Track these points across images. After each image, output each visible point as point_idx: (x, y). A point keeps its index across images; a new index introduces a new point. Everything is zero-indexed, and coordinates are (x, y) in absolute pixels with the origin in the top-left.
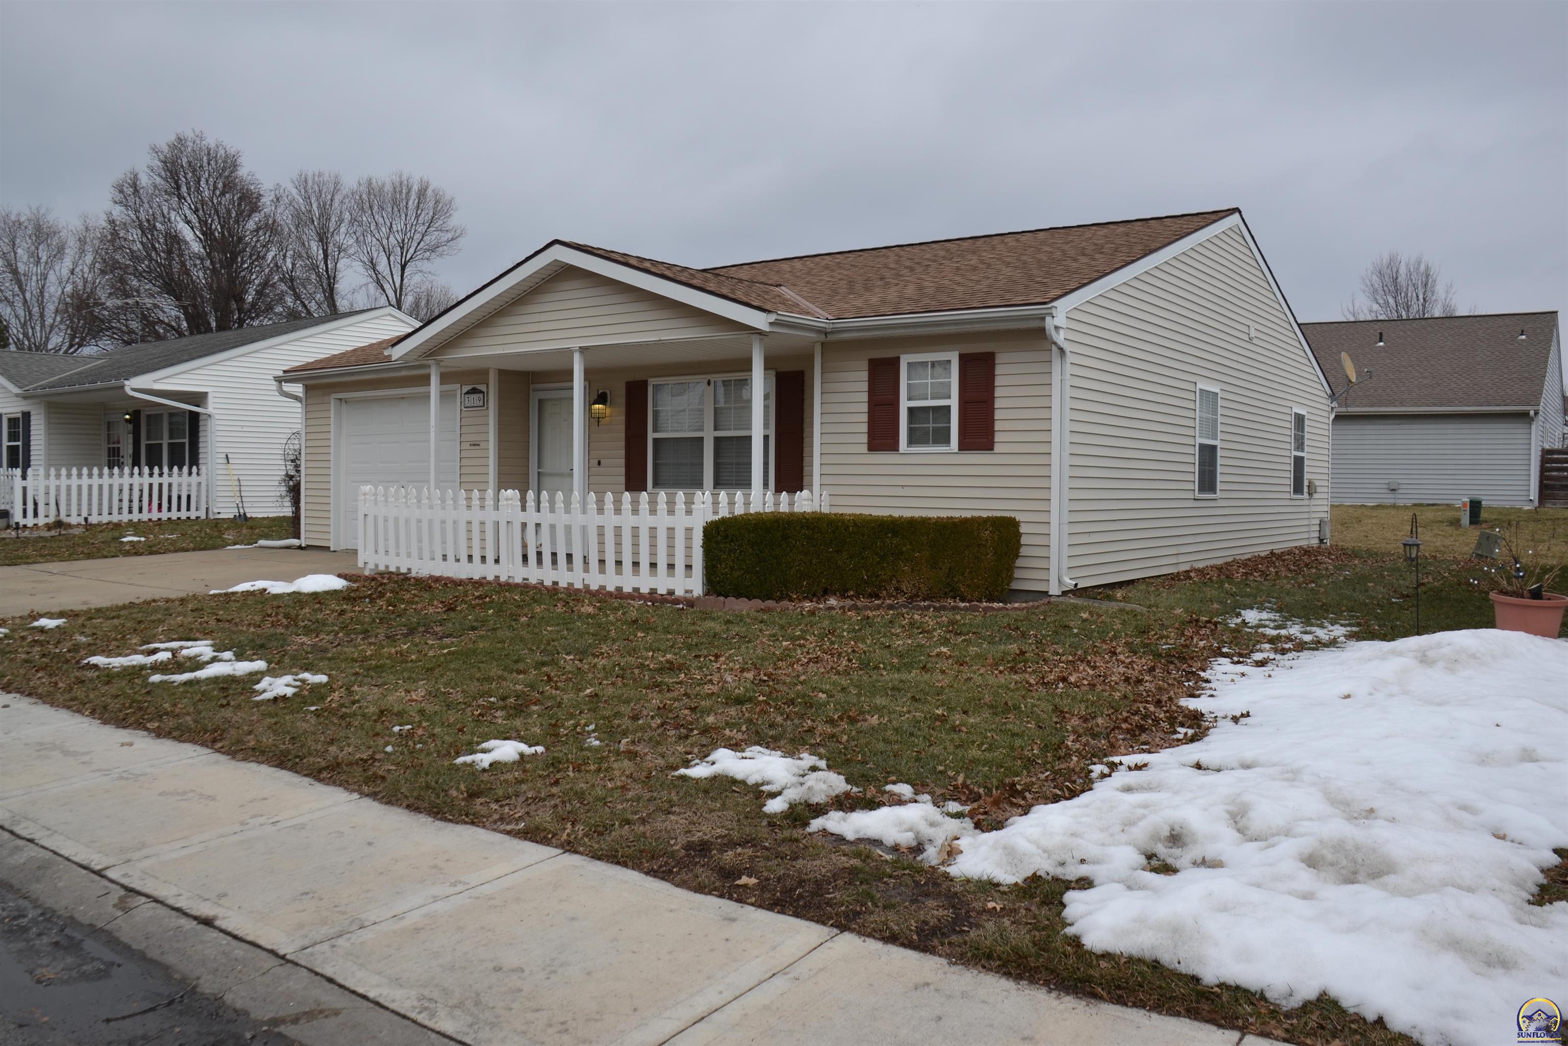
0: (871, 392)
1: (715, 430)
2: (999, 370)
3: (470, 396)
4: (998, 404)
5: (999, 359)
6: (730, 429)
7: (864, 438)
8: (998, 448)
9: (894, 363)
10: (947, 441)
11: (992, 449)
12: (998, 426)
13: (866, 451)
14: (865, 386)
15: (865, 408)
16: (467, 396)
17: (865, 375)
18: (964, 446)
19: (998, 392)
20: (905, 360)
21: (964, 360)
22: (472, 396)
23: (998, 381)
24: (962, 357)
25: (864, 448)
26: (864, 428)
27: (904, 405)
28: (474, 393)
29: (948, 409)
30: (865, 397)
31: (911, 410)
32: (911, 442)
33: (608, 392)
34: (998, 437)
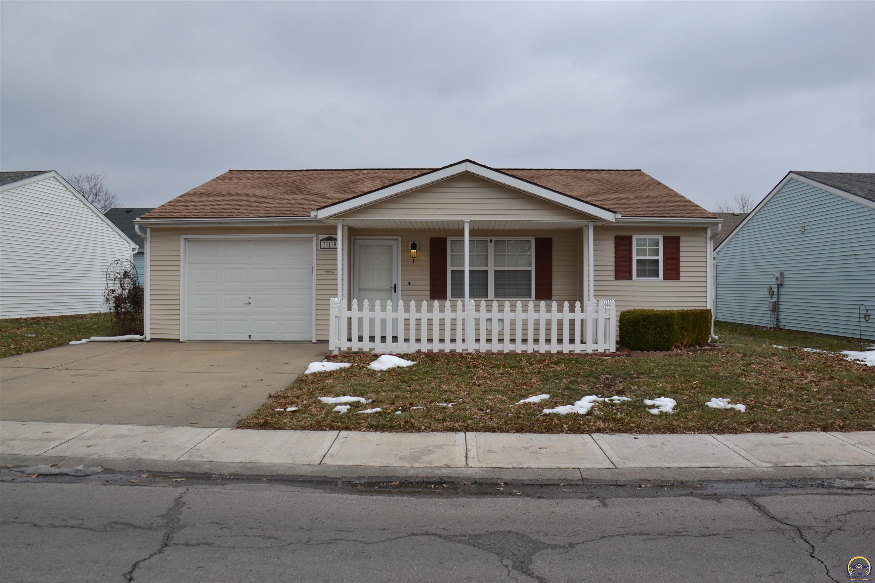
0: (616, 252)
1: (495, 266)
2: (682, 244)
3: (326, 242)
4: (682, 259)
5: (682, 239)
6: (505, 266)
7: (613, 274)
8: (682, 279)
9: (630, 238)
10: (657, 275)
11: (679, 279)
12: (681, 269)
13: (614, 280)
14: (613, 249)
15: (613, 259)
16: (323, 242)
17: (612, 243)
18: (665, 278)
19: (681, 254)
20: (635, 238)
21: (666, 239)
22: (327, 242)
23: (681, 249)
24: (665, 238)
25: (613, 278)
26: (613, 269)
27: (635, 258)
28: (330, 240)
29: (657, 261)
30: (613, 254)
31: (638, 261)
32: (638, 275)
33: (417, 243)
34: (682, 274)
